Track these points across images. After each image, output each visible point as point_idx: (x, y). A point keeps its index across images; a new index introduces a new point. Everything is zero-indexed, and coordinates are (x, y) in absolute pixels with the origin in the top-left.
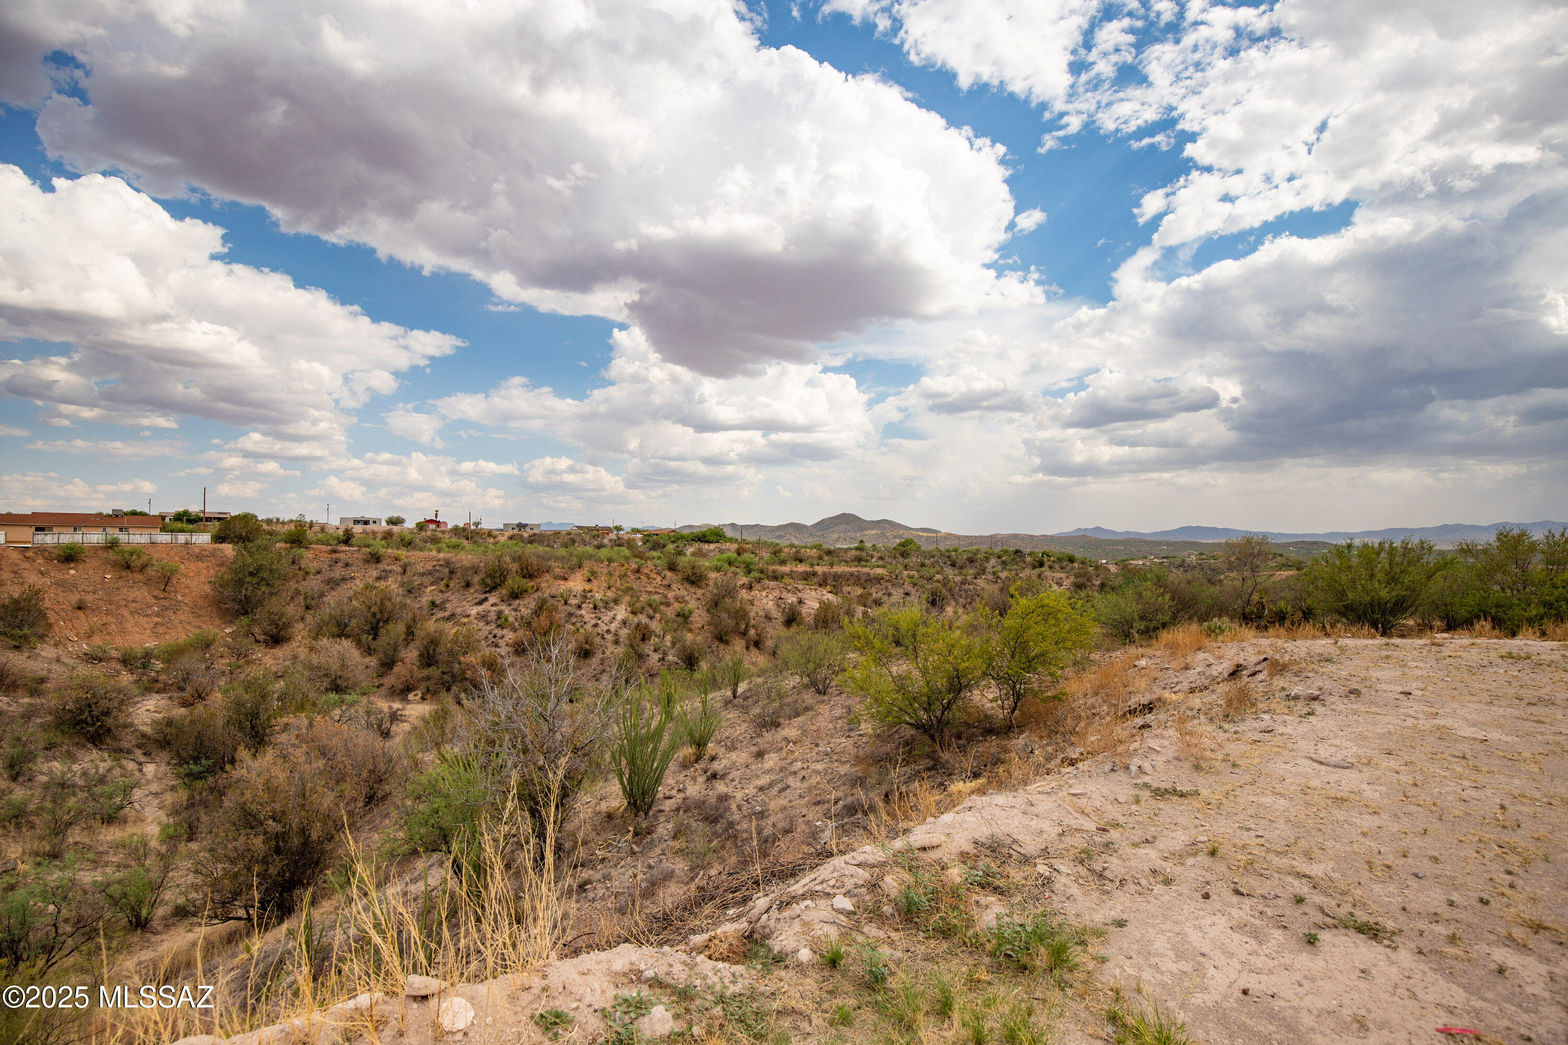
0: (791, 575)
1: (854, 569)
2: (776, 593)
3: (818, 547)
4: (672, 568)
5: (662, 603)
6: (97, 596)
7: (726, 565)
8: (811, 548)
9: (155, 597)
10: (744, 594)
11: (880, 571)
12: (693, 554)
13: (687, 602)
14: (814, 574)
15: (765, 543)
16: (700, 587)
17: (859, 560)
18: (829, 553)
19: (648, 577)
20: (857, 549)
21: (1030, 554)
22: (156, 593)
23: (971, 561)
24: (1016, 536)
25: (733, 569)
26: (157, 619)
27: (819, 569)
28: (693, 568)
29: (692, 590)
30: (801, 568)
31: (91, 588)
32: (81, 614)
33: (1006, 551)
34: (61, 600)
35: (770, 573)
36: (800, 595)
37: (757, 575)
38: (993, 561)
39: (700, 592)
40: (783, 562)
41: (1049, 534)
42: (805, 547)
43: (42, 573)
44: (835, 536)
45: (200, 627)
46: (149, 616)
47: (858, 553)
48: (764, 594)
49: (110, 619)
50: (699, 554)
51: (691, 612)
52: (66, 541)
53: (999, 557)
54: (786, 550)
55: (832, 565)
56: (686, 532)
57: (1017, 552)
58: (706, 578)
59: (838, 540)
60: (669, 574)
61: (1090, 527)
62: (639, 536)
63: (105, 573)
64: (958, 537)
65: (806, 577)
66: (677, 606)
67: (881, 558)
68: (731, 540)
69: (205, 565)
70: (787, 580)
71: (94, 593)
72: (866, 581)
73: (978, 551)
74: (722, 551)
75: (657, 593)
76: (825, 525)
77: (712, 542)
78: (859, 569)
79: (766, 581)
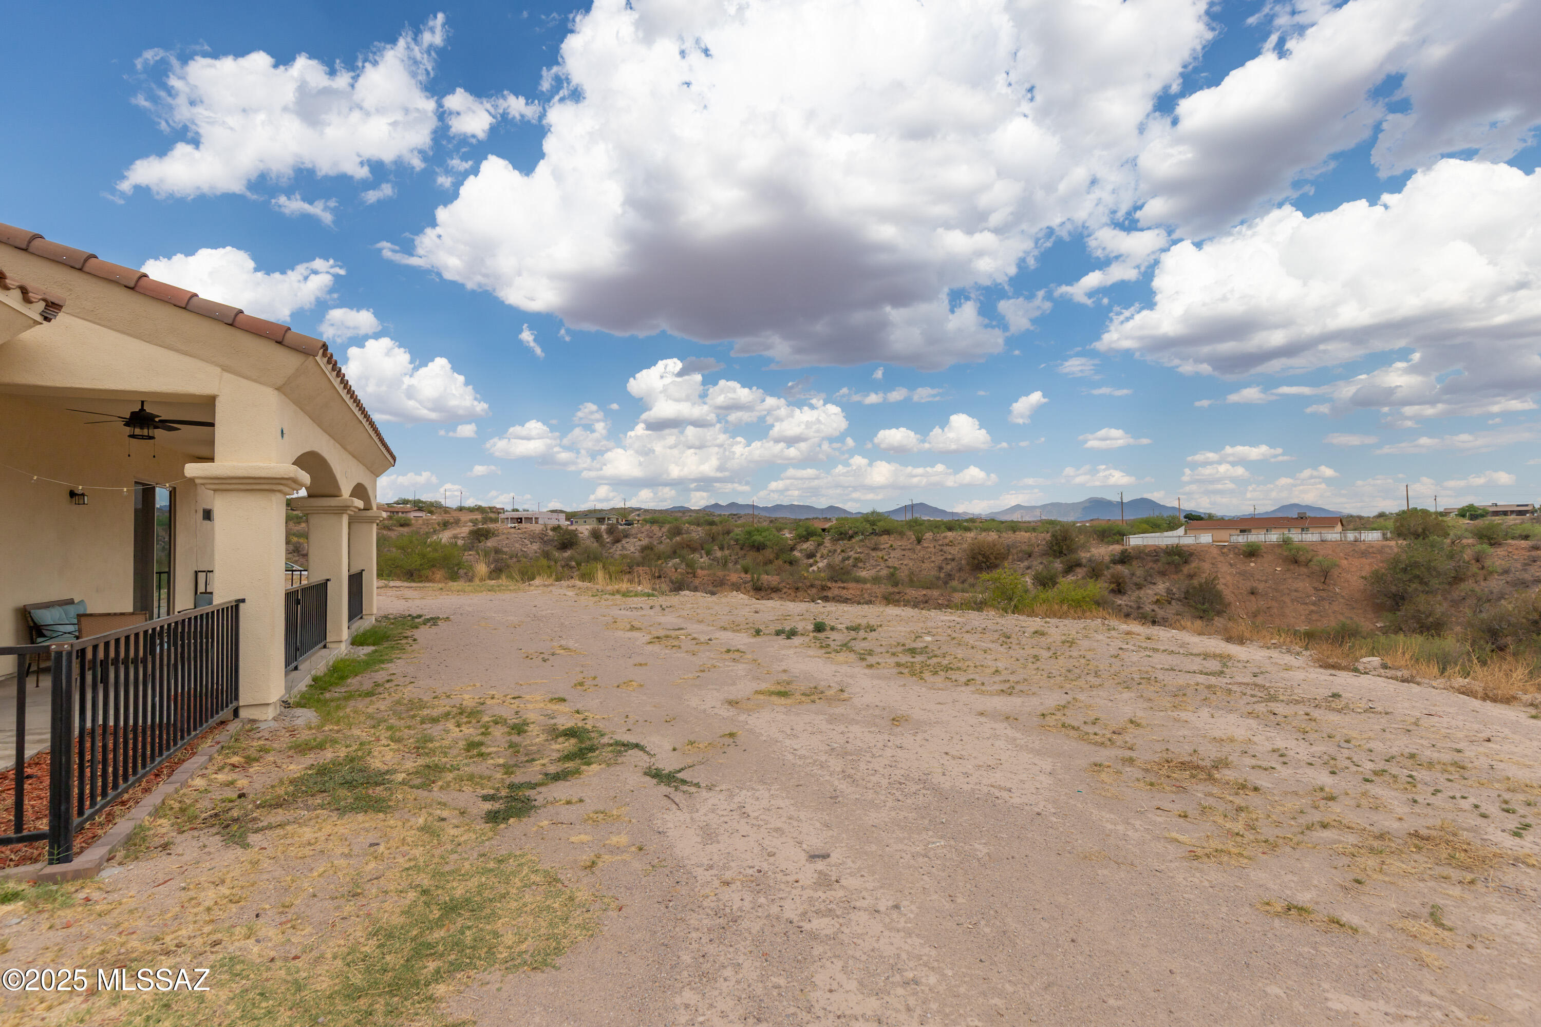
6: (1267, 585)
9: (1315, 589)
22: (1316, 585)
26: (1313, 608)
31: (1264, 578)
32: (1253, 598)
34: (1240, 585)
43: (1231, 565)
45: (1351, 619)
46: (1306, 604)
49: (1274, 604)
52: (1253, 540)
63: (1276, 566)
69: (1368, 561)
71: (1266, 582)
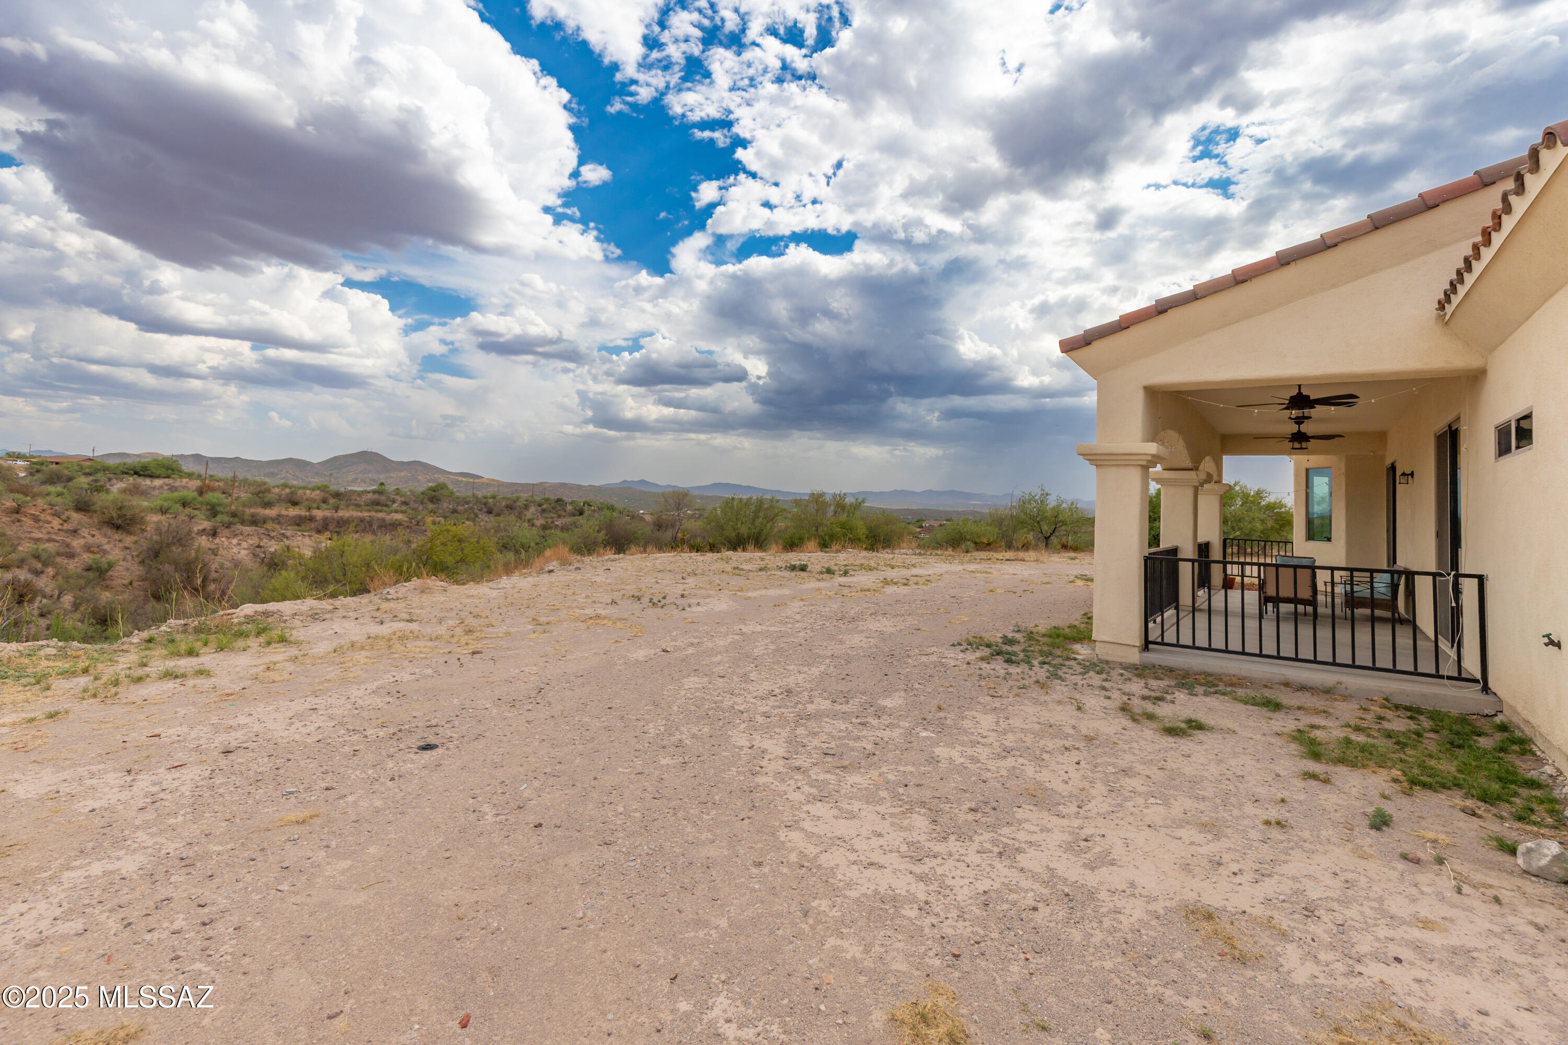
0: (278, 520)
1: (366, 514)
2: (254, 541)
3: (323, 488)
4: (83, 507)
5: (59, 554)
7: (178, 507)
8: (313, 489)
10: (204, 542)
11: (398, 516)
12: (124, 491)
13: (105, 552)
14: (311, 519)
15: (245, 481)
16: (130, 533)
17: (377, 503)
18: (337, 495)
19: (36, 519)
20: (374, 492)
21: (572, 503)
23: (510, 507)
24: (563, 485)
25: (188, 510)
27: (319, 514)
28: (120, 509)
29: (117, 537)
30: (293, 512)
33: (547, 500)
35: (247, 517)
36: (287, 542)
37: (226, 519)
38: (533, 509)
39: (129, 540)
40: (268, 505)
41: (597, 485)
42: (304, 488)
44: (351, 477)
47: (376, 496)
48: (235, 541)
50: (134, 490)
51: (111, 566)
53: (540, 505)
54: (276, 490)
55: (337, 509)
56: (111, 462)
57: (559, 500)
58: (142, 521)
59: (354, 481)
60: (75, 516)
61: (635, 479)
62: (20, 463)
64: (500, 484)
65: (299, 522)
66: (87, 558)
67: (405, 503)
68: (190, 476)
70: (269, 526)
72: (380, 527)
73: (518, 499)
74: (172, 489)
75: (49, 540)
76: (337, 463)
77: (158, 477)
78: (373, 514)
79: (239, 526)
